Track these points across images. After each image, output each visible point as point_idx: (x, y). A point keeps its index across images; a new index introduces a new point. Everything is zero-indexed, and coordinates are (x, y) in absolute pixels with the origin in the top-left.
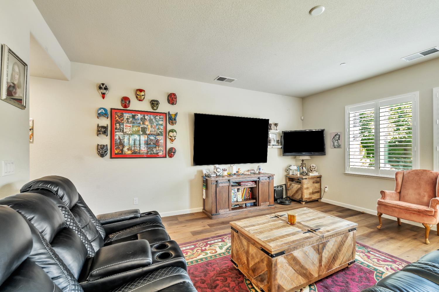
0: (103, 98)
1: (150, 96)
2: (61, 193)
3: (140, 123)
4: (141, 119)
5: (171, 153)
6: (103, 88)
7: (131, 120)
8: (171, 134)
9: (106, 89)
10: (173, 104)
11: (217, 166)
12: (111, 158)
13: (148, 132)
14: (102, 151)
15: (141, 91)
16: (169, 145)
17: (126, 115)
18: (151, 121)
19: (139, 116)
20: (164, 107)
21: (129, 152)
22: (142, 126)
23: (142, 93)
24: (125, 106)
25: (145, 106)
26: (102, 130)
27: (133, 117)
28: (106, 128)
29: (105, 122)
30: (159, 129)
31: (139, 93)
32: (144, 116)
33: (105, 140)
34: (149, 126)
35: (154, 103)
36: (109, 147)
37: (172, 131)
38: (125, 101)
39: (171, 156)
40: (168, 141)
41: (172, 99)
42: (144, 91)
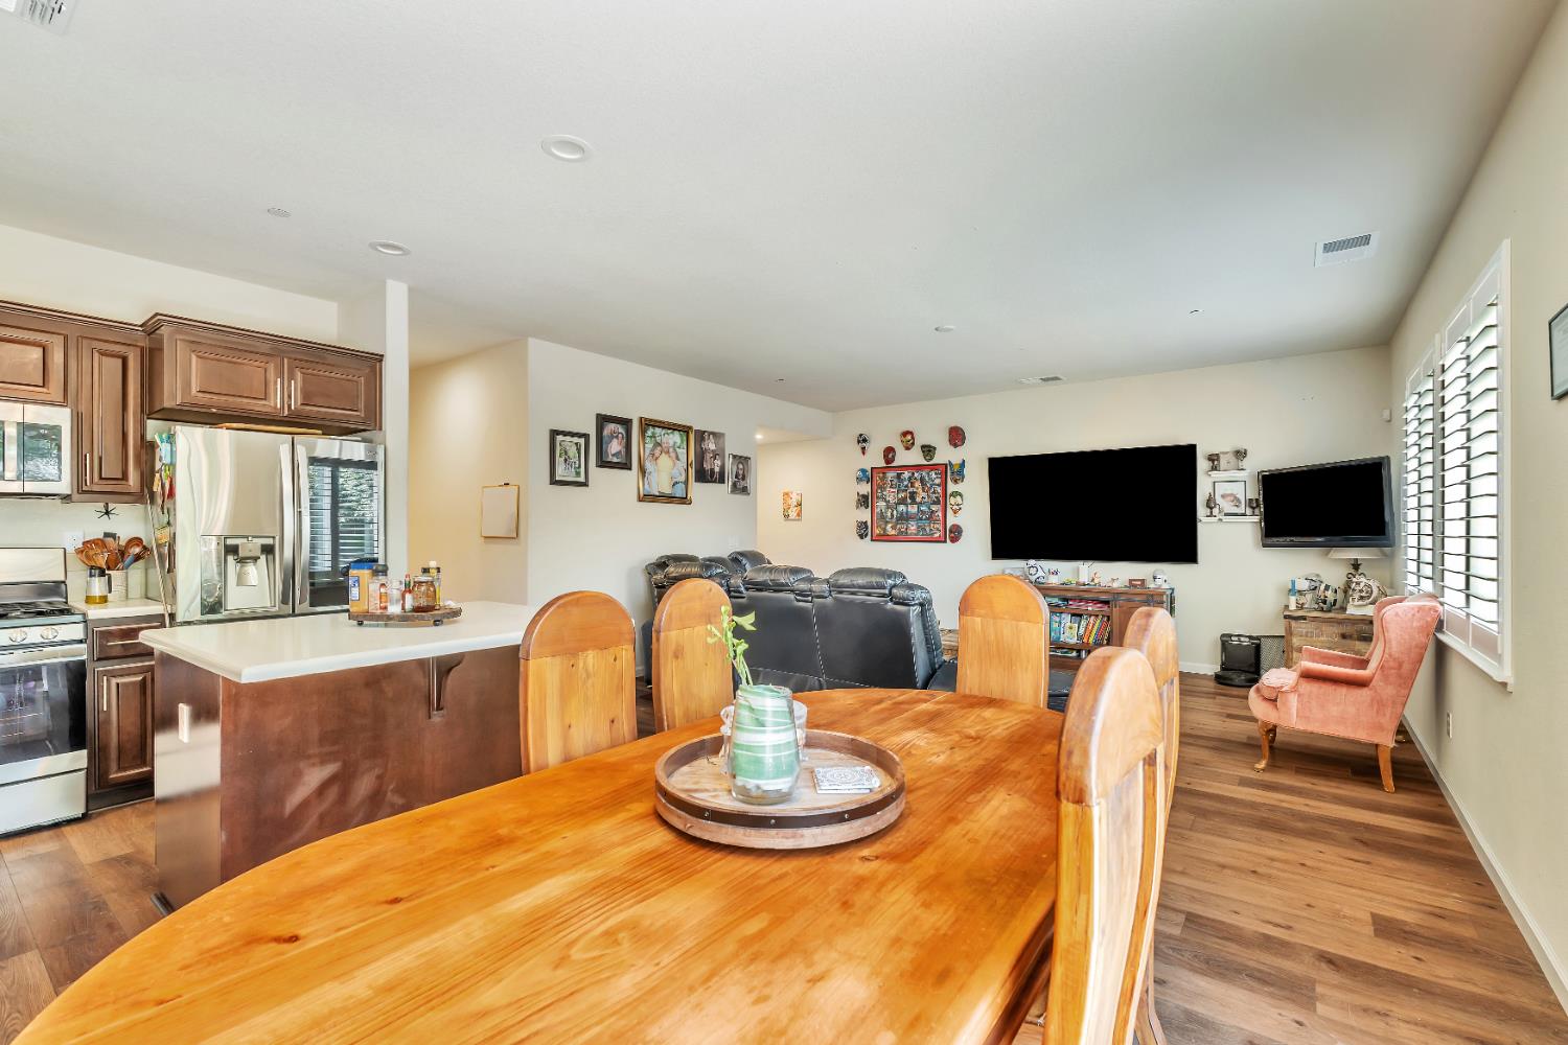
0: (864, 453)
1: (920, 441)
2: (744, 562)
3: (907, 486)
4: (910, 478)
5: (955, 534)
6: (863, 440)
7: (896, 480)
8: (952, 500)
9: (865, 441)
10: (955, 446)
11: (1032, 562)
12: (872, 540)
13: (918, 500)
14: (863, 530)
15: (905, 434)
16: (951, 520)
17: (891, 475)
18: (922, 480)
19: (906, 474)
20: (945, 454)
21: (893, 532)
22: (911, 490)
23: (909, 437)
24: (888, 461)
25: (914, 457)
26: (864, 501)
27: (899, 476)
28: (865, 497)
29: (865, 489)
30: (934, 492)
31: (908, 438)
32: (913, 474)
33: (865, 515)
34: (920, 490)
35: (928, 450)
36: (869, 524)
37: (956, 494)
38: (889, 453)
39: (954, 540)
40: (950, 513)
41: (957, 436)
42: (911, 433)
